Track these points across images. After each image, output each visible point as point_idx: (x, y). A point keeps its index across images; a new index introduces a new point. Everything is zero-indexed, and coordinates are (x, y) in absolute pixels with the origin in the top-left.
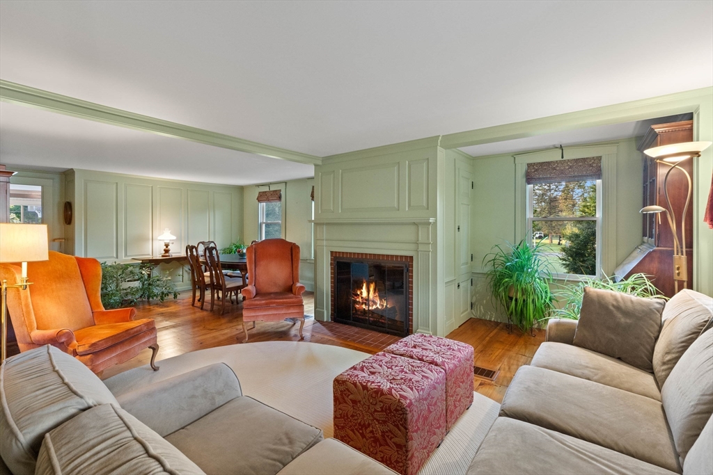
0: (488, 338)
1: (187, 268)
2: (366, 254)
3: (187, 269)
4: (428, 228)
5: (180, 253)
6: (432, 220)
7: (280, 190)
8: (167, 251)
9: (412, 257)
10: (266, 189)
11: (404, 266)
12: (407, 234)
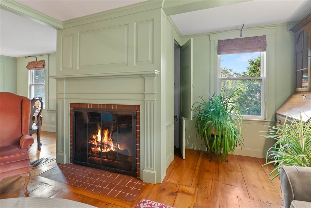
0: (197, 168)
2: (100, 105)
4: (153, 80)
6: (156, 72)
7: (44, 61)
9: (139, 106)
10: (34, 60)
11: (132, 114)
12: (135, 86)
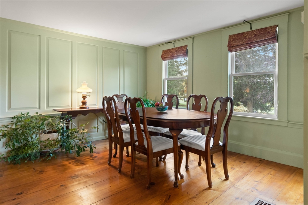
1: (101, 119)
3: (101, 121)
5: (95, 105)
7: (187, 46)
8: (84, 103)
10: (171, 46)
